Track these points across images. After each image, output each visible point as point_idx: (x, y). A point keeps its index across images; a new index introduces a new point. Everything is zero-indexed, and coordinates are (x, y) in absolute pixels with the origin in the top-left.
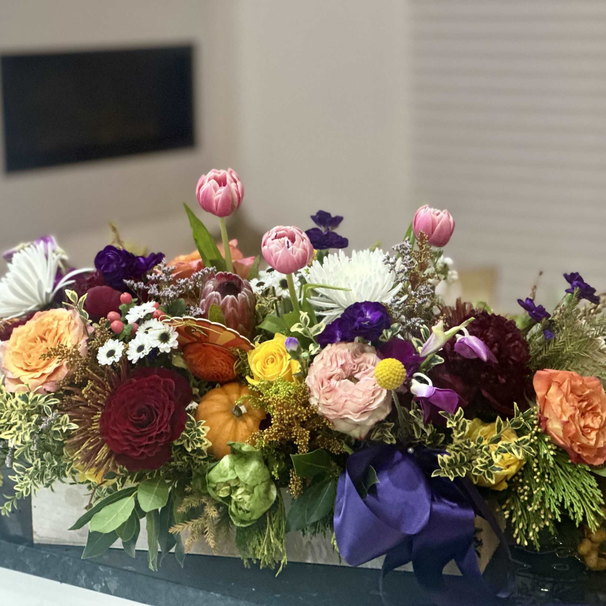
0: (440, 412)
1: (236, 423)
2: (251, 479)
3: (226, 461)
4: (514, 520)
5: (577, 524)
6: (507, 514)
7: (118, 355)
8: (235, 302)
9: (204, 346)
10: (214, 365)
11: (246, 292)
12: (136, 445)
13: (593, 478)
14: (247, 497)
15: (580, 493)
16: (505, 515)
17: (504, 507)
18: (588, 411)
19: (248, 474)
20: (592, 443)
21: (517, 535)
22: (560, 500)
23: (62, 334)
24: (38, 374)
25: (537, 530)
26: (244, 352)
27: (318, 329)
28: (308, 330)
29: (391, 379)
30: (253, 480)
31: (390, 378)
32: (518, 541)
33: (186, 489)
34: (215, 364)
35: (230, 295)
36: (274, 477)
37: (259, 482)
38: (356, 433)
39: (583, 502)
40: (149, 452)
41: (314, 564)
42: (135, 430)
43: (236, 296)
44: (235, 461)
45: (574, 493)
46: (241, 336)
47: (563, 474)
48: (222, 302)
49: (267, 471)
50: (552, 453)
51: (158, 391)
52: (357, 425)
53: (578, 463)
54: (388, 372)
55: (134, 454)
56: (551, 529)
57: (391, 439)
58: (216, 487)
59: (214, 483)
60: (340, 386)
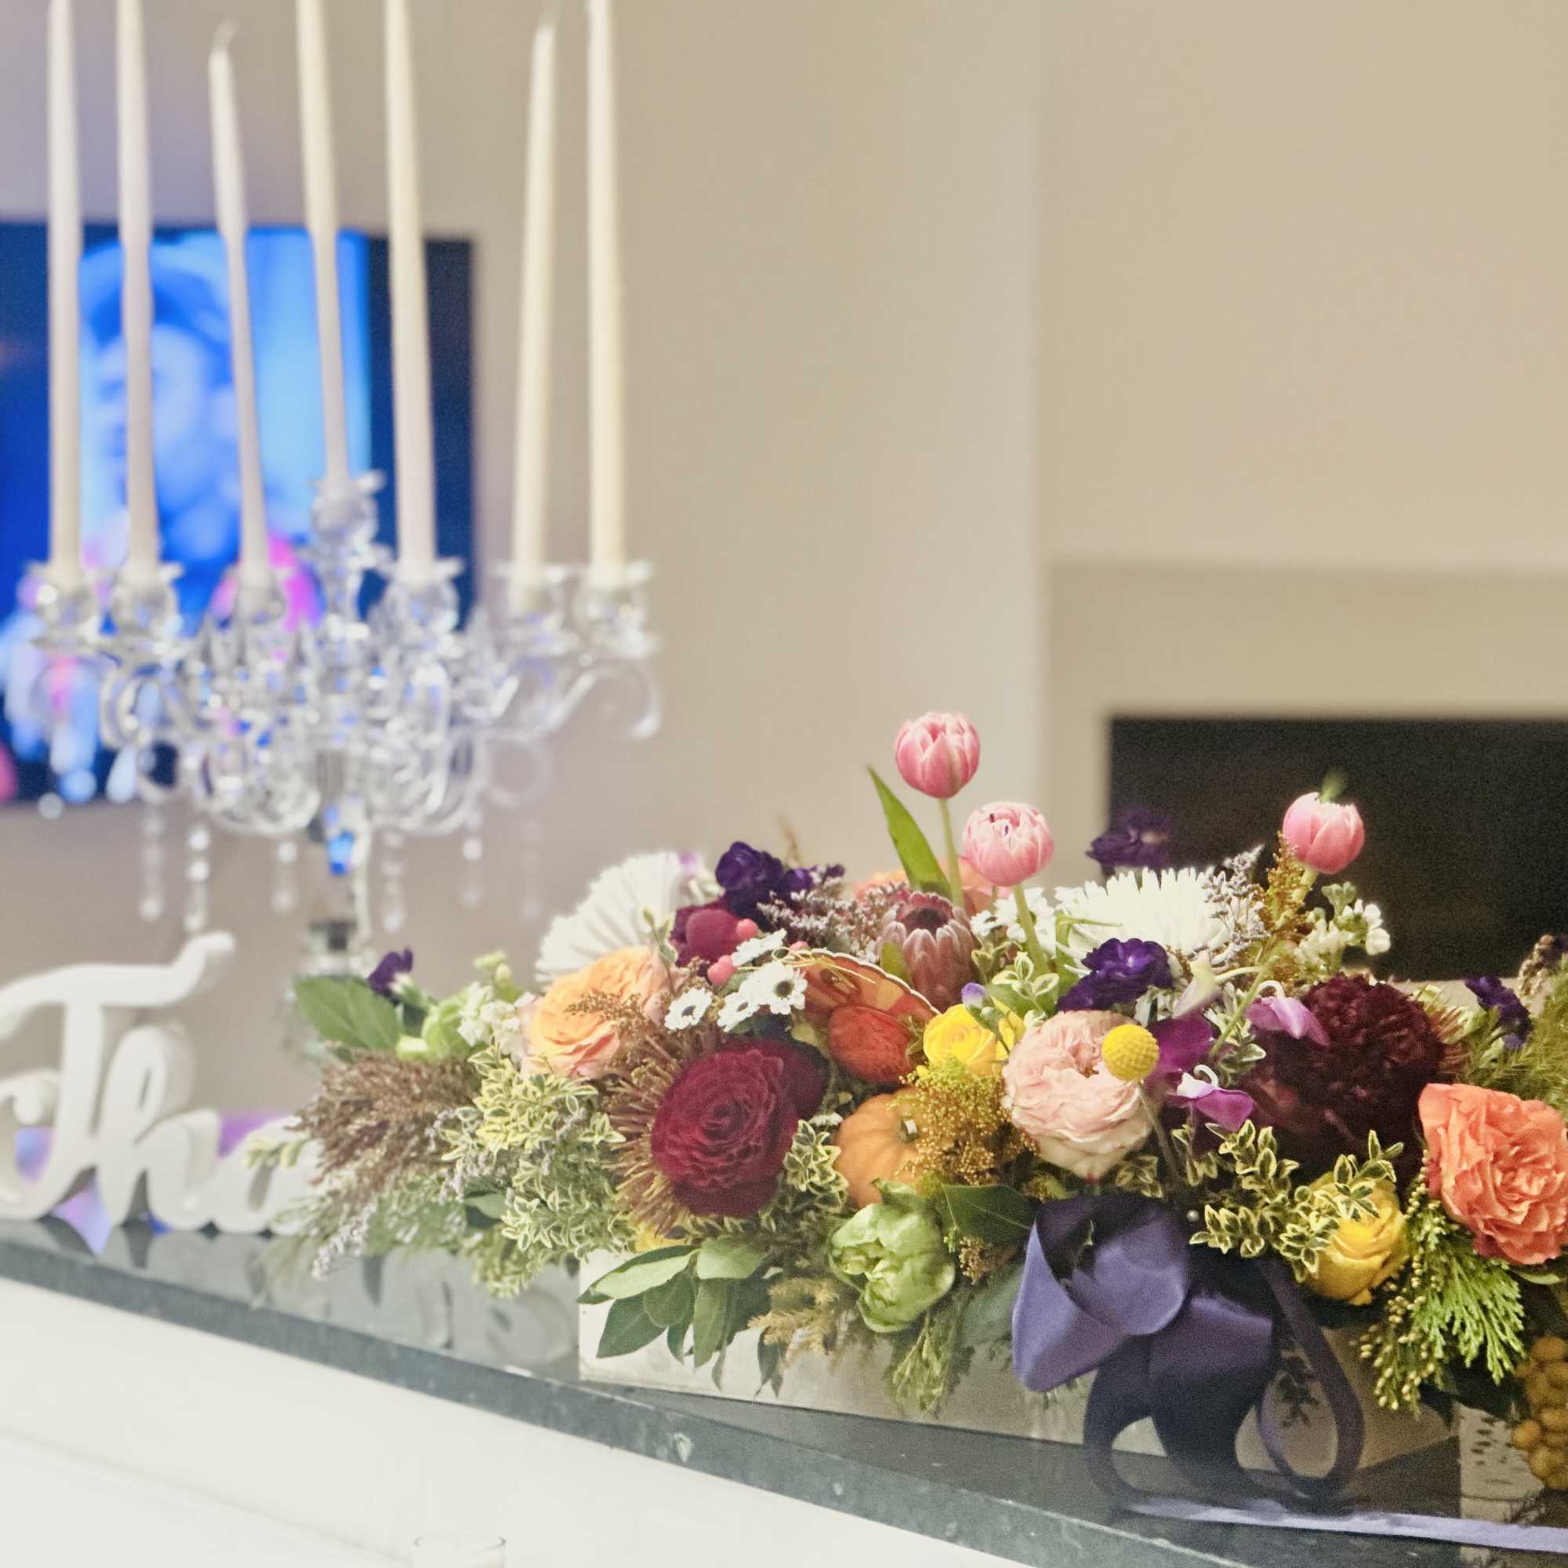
0: (1208, 1125)
1: (899, 1153)
2: (900, 1243)
3: (865, 1215)
4: (1378, 1362)
5: (1468, 1363)
6: (1366, 1351)
7: (699, 1013)
8: (931, 945)
9: (859, 1012)
10: (874, 1048)
11: (954, 927)
12: (704, 1168)
13: (1515, 1284)
14: (890, 1277)
15: (1484, 1309)
16: (1362, 1351)
17: (1364, 1338)
18: (1524, 1165)
19: (896, 1234)
20: (1518, 1220)
21: (1383, 1389)
22: (1447, 1319)
23: (628, 983)
24: (571, 1048)
25: (1417, 1381)
26: (920, 1023)
27: (1045, 985)
28: (1029, 986)
29: (1125, 1060)
30: (904, 1244)
31: (1124, 1056)
32: (1382, 1401)
33: (798, 1263)
34: (874, 1044)
35: (921, 928)
36: (946, 1246)
37: (916, 1251)
38: (1082, 1169)
39: (1487, 1324)
40: (727, 1180)
41: (1044, 1442)
42: (707, 1142)
43: (934, 933)
44: (882, 1212)
45: (1474, 1308)
46: (913, 992)
47: (1464, 1276)
48: (907, 941)
49: (934, 1235)
50: (1437, 1230)
51: (754, 1075)
52: (1089, 1154)
53: (1492, 1255)
54: (1120, 1046)
55: (702, 1183)
56: (1438, 1380)
57: (1153, 1188)
58: (841, 1256)
59: (838, 1249)
60: (1059, 1080)
